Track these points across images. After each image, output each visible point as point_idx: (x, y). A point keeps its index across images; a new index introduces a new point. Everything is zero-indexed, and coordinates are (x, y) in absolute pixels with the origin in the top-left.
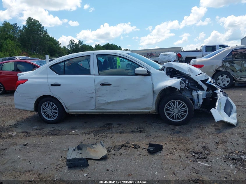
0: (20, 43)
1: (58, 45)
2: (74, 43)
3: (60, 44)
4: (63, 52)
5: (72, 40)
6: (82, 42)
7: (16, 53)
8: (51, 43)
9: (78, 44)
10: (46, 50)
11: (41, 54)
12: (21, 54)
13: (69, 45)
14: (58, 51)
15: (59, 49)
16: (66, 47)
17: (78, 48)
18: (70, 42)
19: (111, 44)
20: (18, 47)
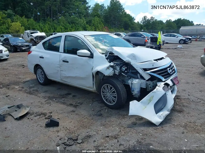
0: (104, 20)
1: (133, 21)
2: (147, 19)
3: (134, 20)
4: (135, 27)
5: (145, 16)
6: (154, 18)
7: (100, 27)
8: (126, 19)
9: (150, 20)
10: (122, 25)
11: (117, 28)
12: (103, 28)
13: (142, 21)
14: (131, 25)
15: (133, 24)
16: (140, 22)
17: (150, 23)
18: (143, 18)
19: (182, 19)
20: (101, 22)
